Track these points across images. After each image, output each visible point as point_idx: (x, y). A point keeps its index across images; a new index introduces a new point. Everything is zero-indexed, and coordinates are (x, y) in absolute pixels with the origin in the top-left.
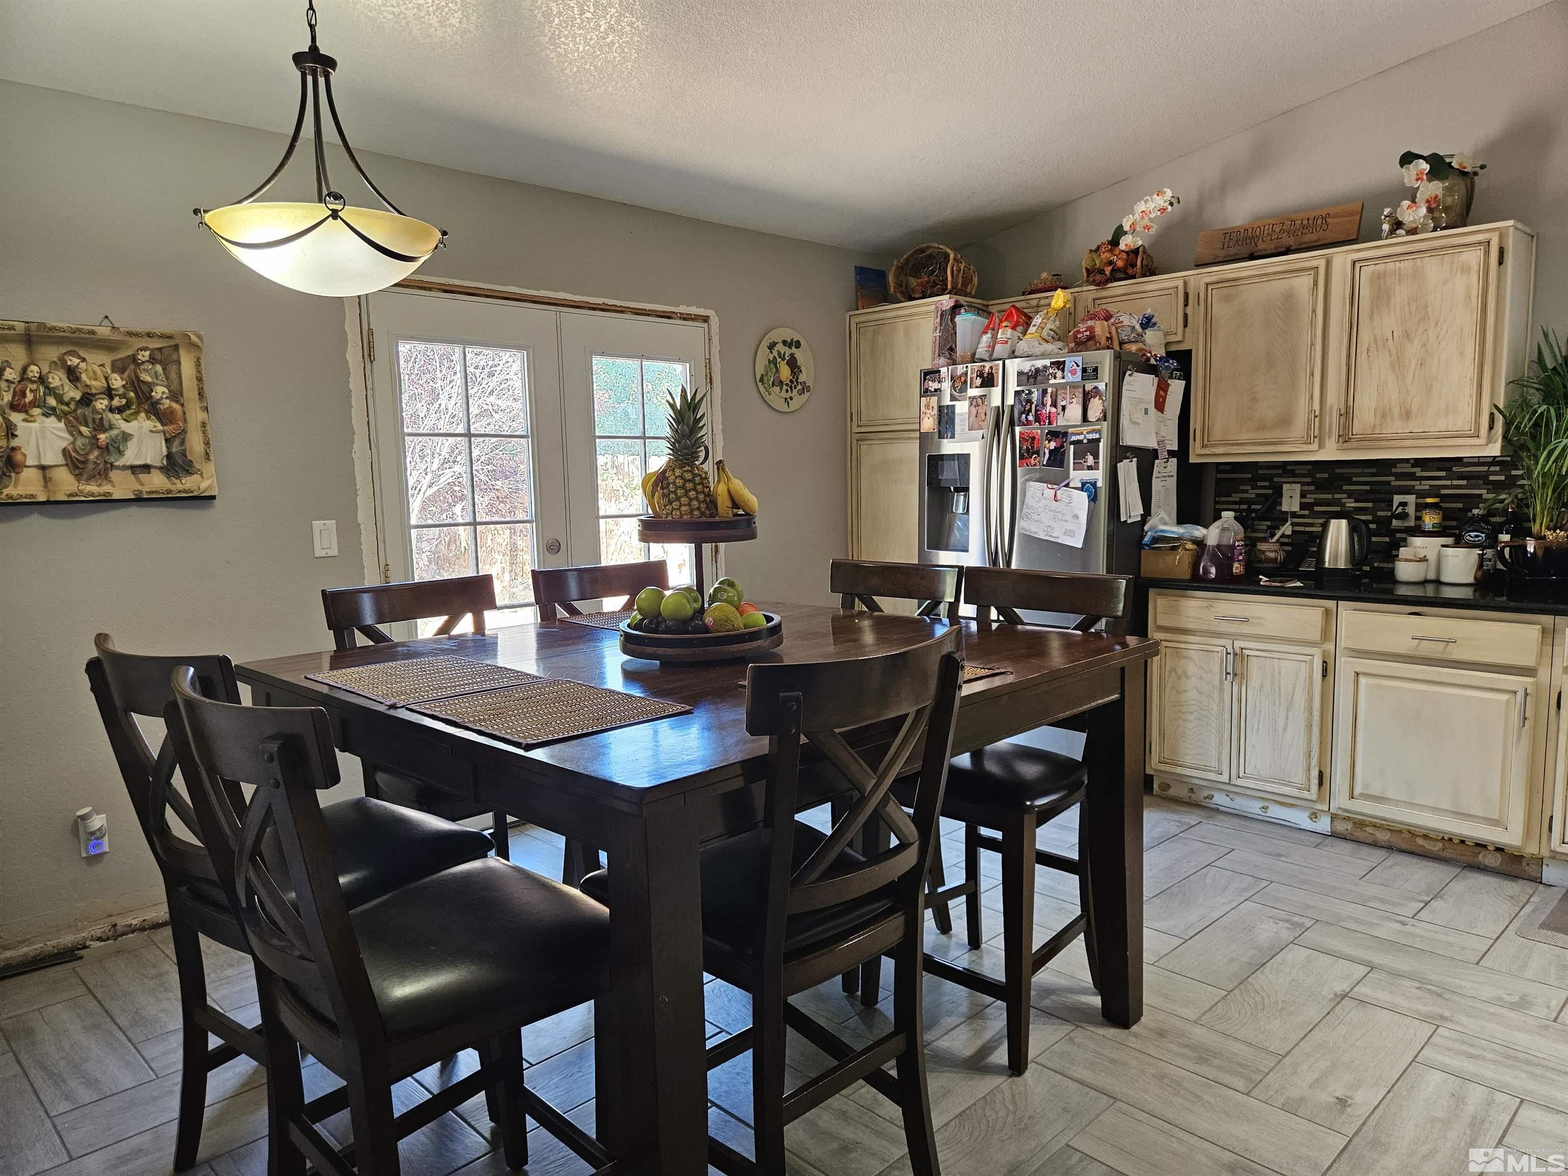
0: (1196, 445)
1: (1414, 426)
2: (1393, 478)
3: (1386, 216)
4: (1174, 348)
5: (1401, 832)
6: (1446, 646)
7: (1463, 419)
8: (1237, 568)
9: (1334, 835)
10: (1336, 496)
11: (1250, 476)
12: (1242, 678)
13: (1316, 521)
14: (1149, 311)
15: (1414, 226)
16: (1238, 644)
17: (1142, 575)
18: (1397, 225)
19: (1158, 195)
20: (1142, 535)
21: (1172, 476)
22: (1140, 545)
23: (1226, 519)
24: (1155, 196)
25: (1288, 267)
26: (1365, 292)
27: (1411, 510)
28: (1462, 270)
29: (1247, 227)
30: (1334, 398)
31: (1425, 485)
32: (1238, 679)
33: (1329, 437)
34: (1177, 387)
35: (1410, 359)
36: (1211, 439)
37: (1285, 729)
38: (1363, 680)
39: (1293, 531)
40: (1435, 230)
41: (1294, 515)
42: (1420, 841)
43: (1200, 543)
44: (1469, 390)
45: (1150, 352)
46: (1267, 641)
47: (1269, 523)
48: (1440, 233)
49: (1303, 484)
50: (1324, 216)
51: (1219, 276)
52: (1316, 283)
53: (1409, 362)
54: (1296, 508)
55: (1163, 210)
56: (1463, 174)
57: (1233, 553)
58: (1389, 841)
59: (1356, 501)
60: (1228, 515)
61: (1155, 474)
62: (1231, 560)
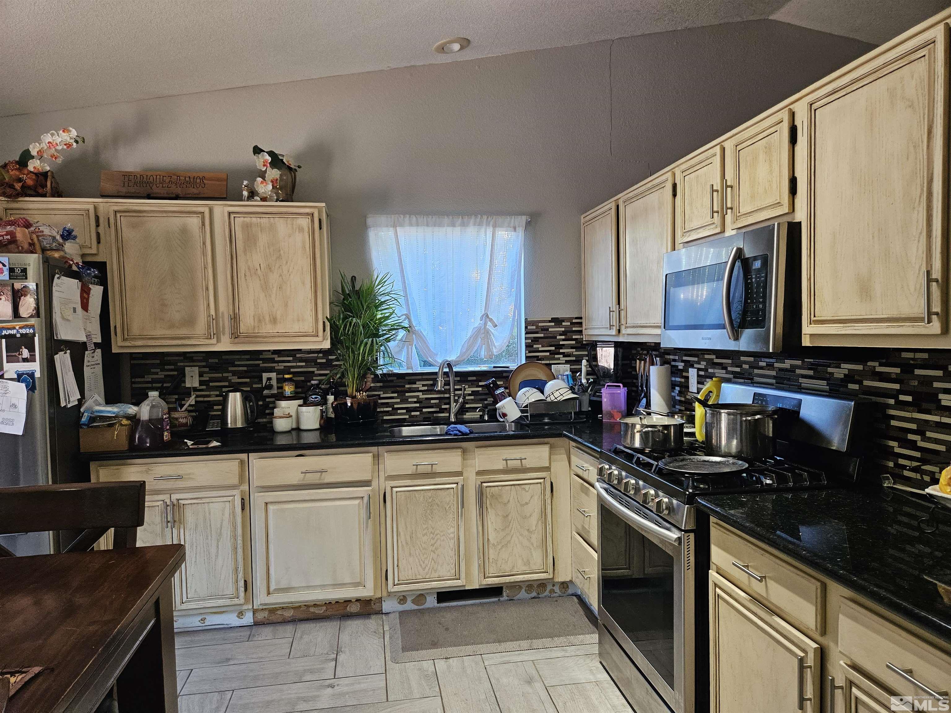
0: (118, 339)
1: (280, 328)
2: (261, 362)
3: (245, 186)
4: (89, 259)
5: (300, 607)
6: (321, 475)
7: (307, 326)
8: (166, 436)
9: (257, 624)
10: (225, 375)
11: (158, 362)
12: (180, 523)
13: (212, 393)
14: (69, 226)
15: (265, 196)
16: (175, 497)
17: (82, 451)
18: (252, 194)
19: (64, 131)
20: (79, 416)
21: (99, 364)
22: (77, 424)
23: (152, 398)
24: (61, 132)
25: (183, 209)
26: (239, 235)
27: (274, 382)
28: (299, 229)
29: (141, 173)
30: (223, 307)
31: (281, 366)
32: (177, 525)
33: (224, 334)
34: (96, 291)
35: (273, 284)
36: (130, 334)
37: (217, 556)
38: (271, 507)
39: (196, 402)
40: (276, 201)
41: (195, 389)
42: (312, 610)
43: (134, 419)
44: (310, 306)
45: (72, 260)
46: (197, 490)
47: (176, 397)
48: (279, 203)
49: (200, 367)
50: (201, 177)
51: (126, 207)
52: (203, 224)
53: (272, 286)
54: (196, 384)
55: (69, 145)
56: (290, 168)
57: (162, 425)
58: (293, 616)
59: (239, 378)
60: (153, 394)
61: (86, 363)
62: (162, 430)
